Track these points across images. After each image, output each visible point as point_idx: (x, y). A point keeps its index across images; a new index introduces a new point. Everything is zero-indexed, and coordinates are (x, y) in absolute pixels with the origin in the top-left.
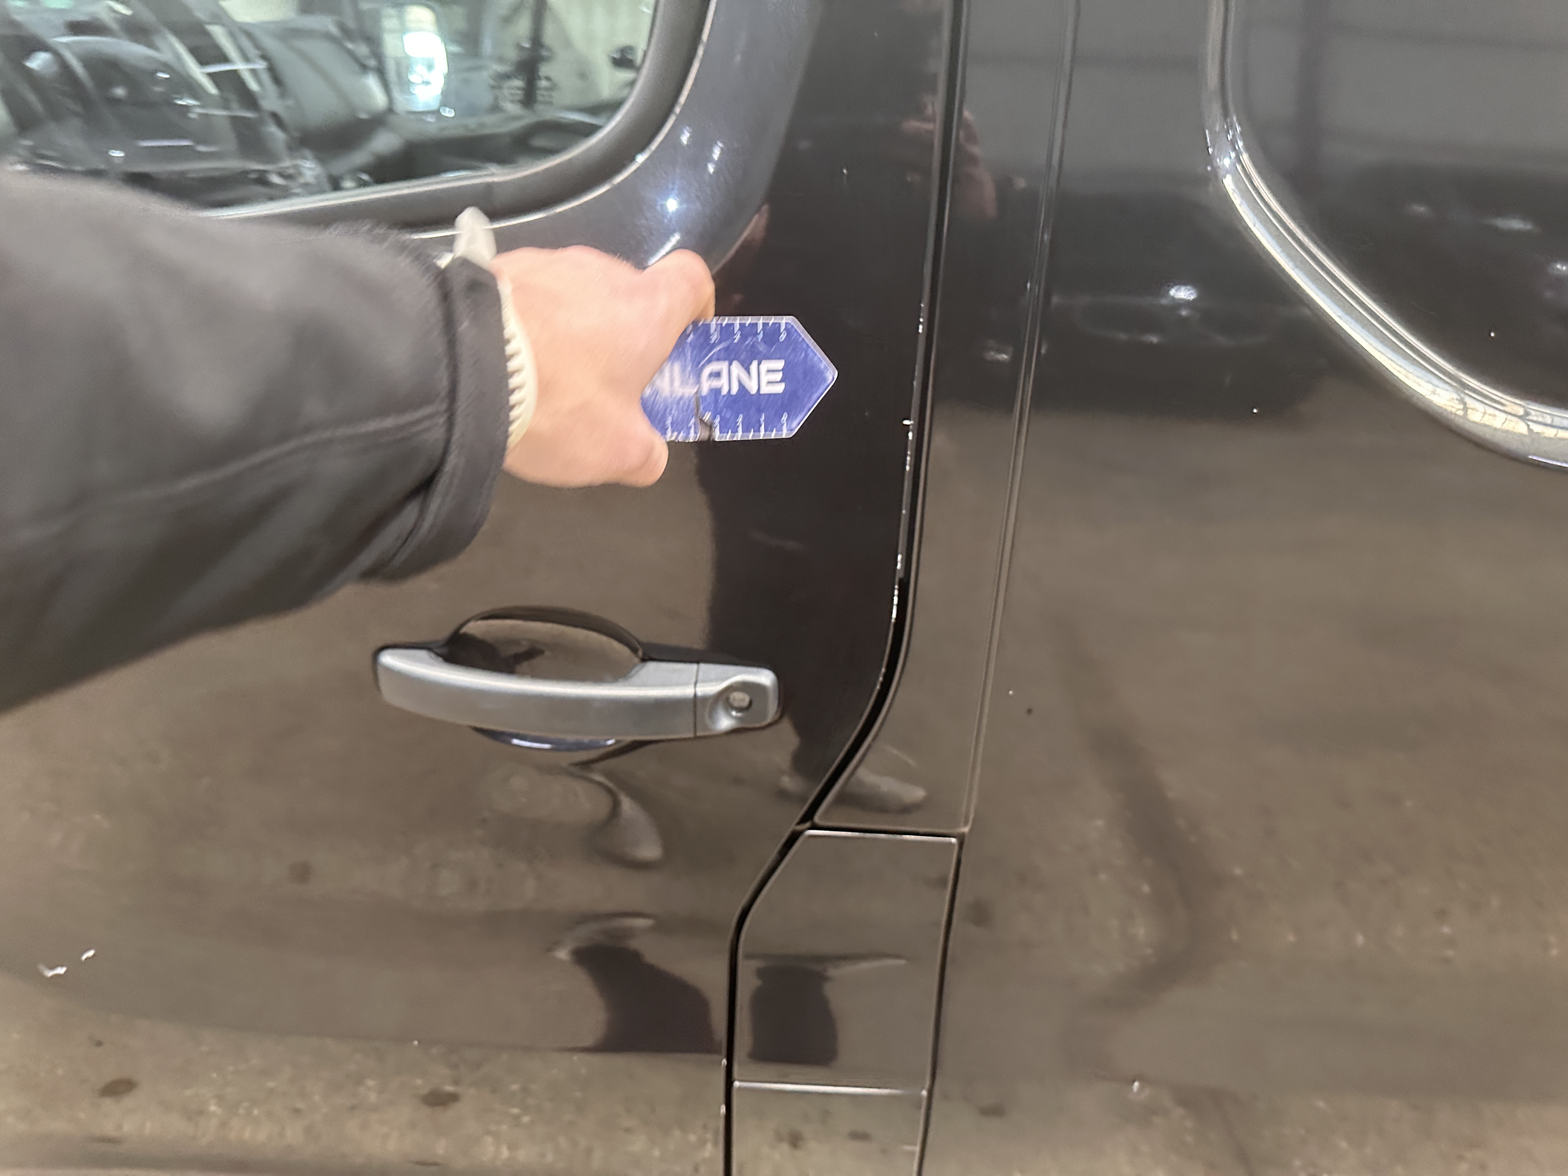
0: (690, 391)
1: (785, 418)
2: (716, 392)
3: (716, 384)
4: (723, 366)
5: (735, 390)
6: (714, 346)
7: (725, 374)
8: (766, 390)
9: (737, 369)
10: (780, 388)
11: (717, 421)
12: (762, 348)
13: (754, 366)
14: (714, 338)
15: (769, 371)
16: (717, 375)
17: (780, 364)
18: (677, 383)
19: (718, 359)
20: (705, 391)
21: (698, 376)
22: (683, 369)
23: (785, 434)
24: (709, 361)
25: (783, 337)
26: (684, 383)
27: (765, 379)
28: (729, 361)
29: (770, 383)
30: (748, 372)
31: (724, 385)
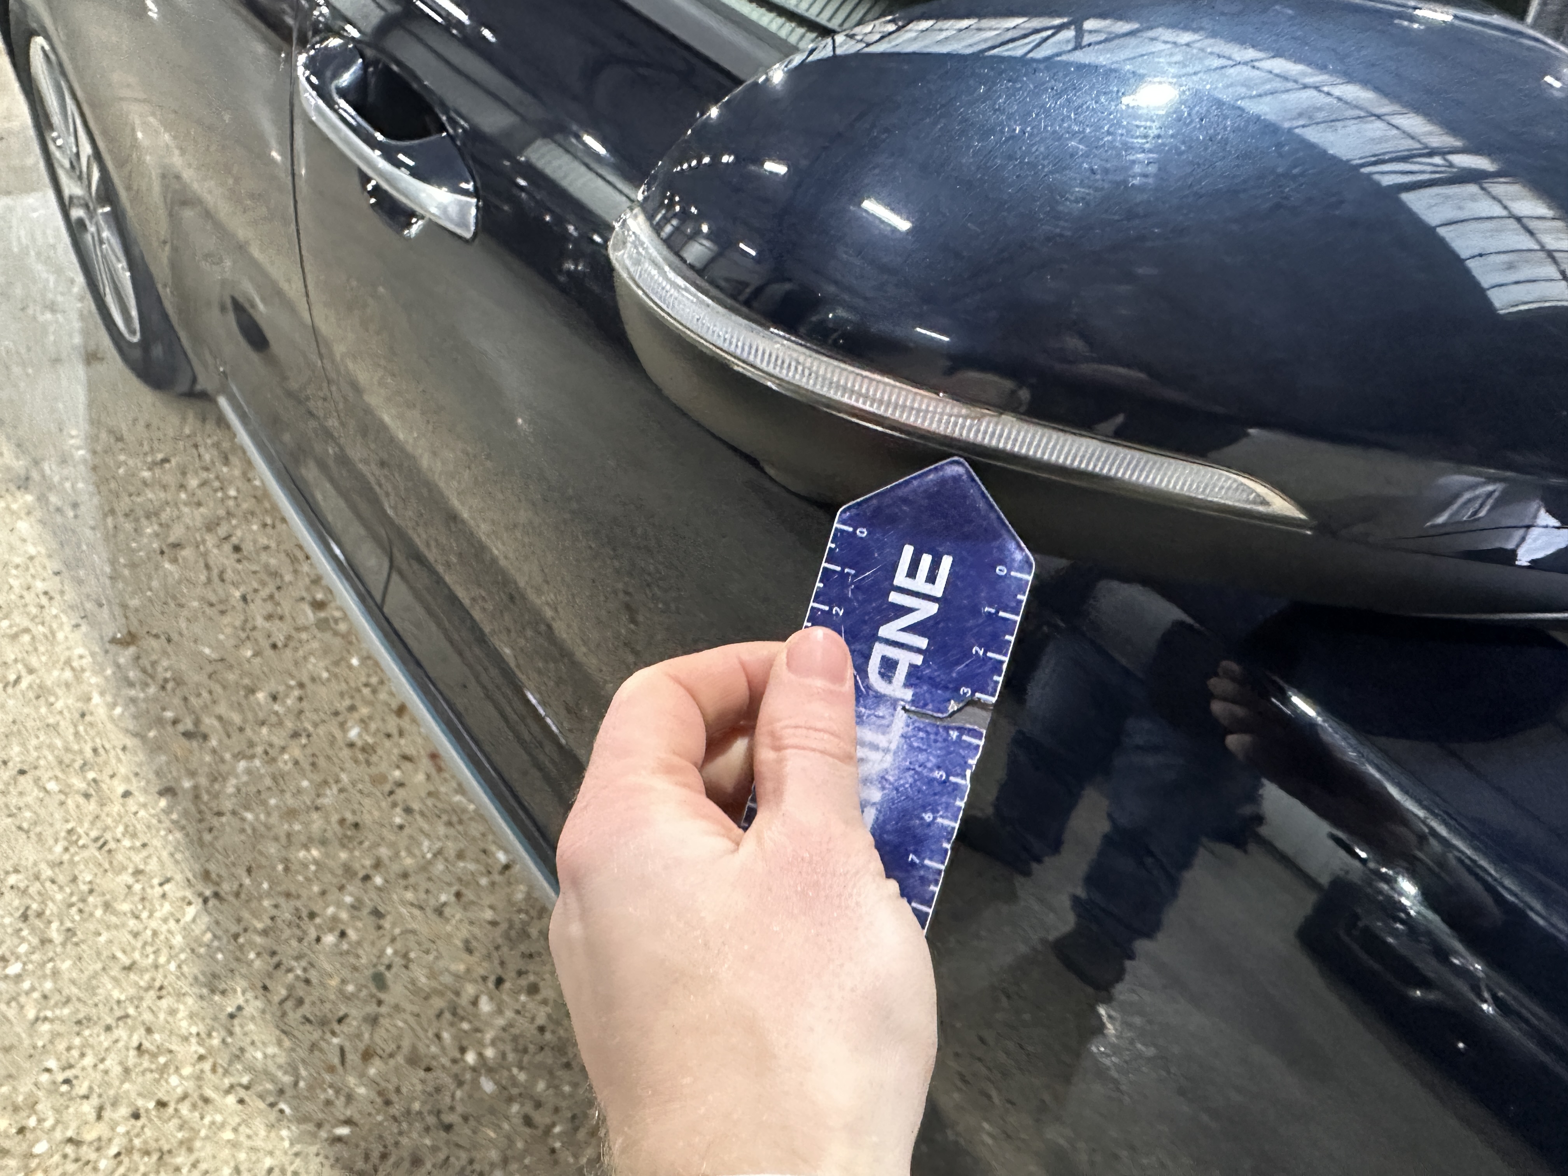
0: (899, 723)
1: (1001, 570)
2: (914, 676)
3: (901, 673)
4: (879, 651)
5: (920, 642)
7: (893, 653)
8: (938, 590)
9: (891, 630)
10: (947, 561)
11: (965, 690)
13: (895, 597)
15: (912, 573)
16: (888, 666)
17: (908, 551)
18: (881, 740)
19: (865, 655)
20: (908, 694)
21: (880, 698)
23: (1029, 576)
25: (862, 532)
26: (885, 729)
27: (919, 584)
28: (874, 638)
29: (931, 578)
30: (903, 611)
31: (906, 660)
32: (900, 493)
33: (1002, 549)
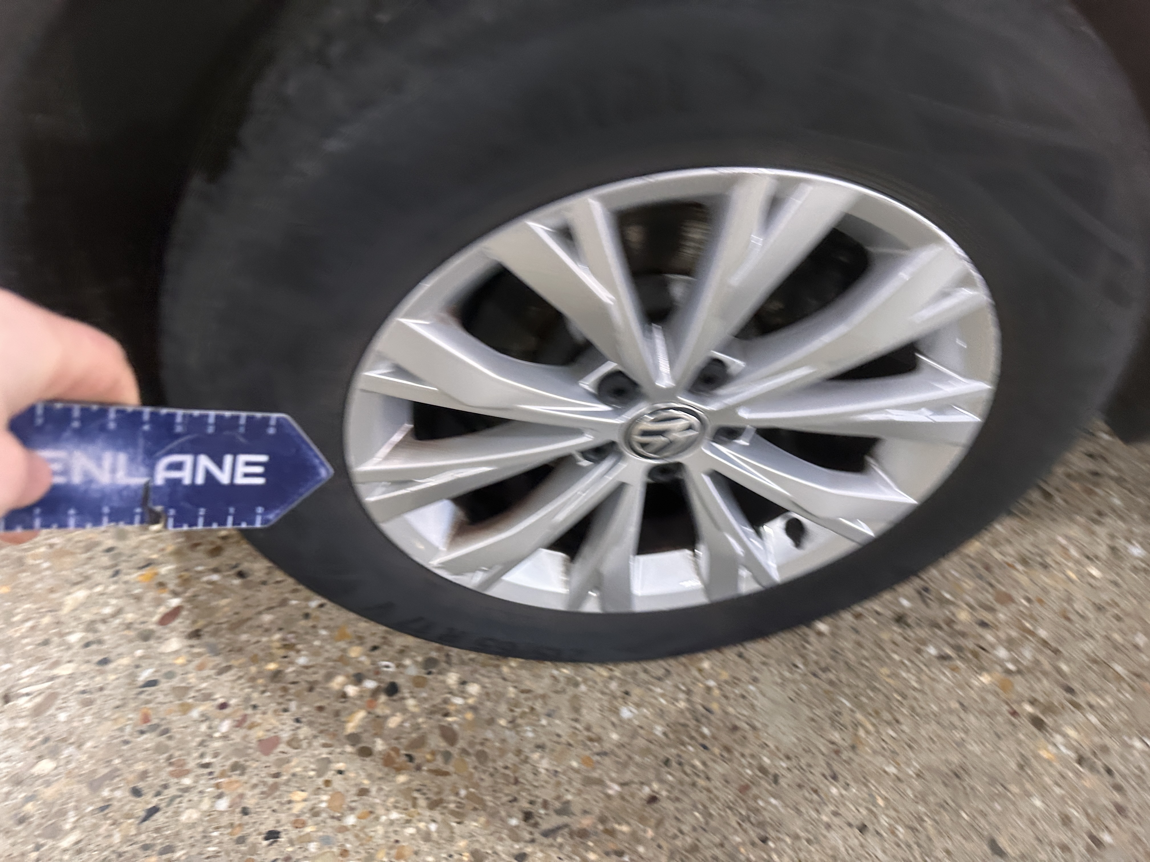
0: (138, 481)
1: (260, 510)
2: (174, 483)
3: (175, 474)
4: (187, 459)
5: (200, 480)
6: (178, 436)
7: (188, 466)
8: (240, 480)
9: (205, 462)
10: (260, 481)
11: (172, 512)
12: (242, 440)
13: (228, 459)
14: (179, 429)
15: (248, 464)
16: (178, 466)
17: (263, 458)
18: (121, 473)
19: (182, 451)
20: (159, 482)
21: (152, 467)
22: (132, 460)
23: (258, 525)
24: (171, 452)
25: (271, 431)
26: (130, 474)
27: (241, 469)
28: (196, 453)
29: (247, 475)
30: (220, 464)
31: (185, 476)
32: (304, 446)
33: (275, 507)
